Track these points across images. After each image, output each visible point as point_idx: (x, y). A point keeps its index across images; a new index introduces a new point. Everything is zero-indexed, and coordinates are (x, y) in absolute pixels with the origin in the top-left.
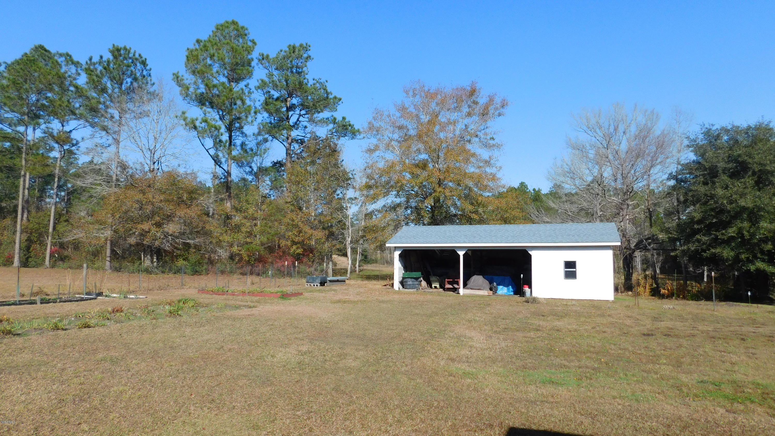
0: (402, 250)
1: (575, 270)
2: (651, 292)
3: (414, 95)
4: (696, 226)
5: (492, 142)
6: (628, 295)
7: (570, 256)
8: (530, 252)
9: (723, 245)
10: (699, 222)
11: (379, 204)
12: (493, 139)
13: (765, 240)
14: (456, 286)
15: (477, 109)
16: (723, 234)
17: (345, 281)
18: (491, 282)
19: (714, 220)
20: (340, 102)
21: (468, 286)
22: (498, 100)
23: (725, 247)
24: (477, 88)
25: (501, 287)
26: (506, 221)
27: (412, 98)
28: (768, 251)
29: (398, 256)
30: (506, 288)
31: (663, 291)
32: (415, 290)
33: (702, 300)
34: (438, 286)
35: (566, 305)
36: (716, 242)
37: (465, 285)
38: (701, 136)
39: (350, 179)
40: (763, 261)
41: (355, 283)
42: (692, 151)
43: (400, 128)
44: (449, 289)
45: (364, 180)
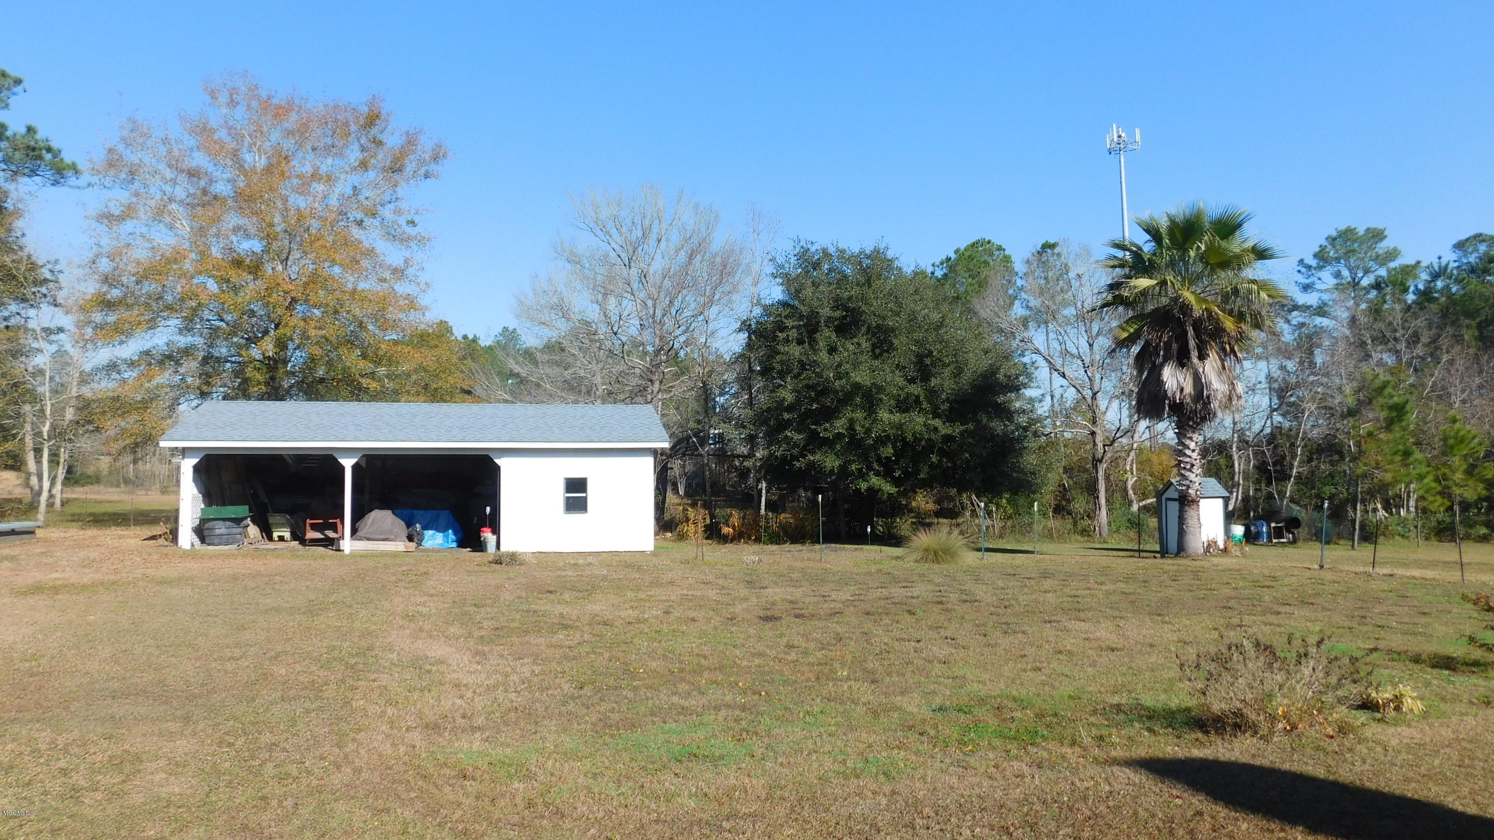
0: (202, 455)
1: (584, 495)
2: (705, 531)
3: (232, 103)
4: (786, 416)
5: (409, 230)
6: (666, 539)
7: (576, 467)
8: (497, 461)
9: (825, 449)
10: (790, 408)
11: (130, 349)
12: (412, 223)
13: (882, 441)
14: (331, 534)
15: (382, 157)
16: (826, 430)
17: (32, 532)
18: (409, 524)
19: (815, 406)
20: (18, 89)
21: (359, 534)
22: (426, 145)
23: (826, 452)
24: (383, 112)
25: (431, 532)
26: (435, 395)
27: (225, 110)
28: (886, 458)
29: (191, 470)
30: (441, 534)
31: (726, 530)
32: (235, 546)
33: (785, 542)
34: (287, 535)
35: (574, 565)
36: (815, 442)
37: (354, 531)
38: (793, 260)
39: (46, 281)
40: (877, 474)
41: (63, 535)
42: (779, 284)
43: (193, 174)
44: (315, 542)
45: (91, 287)
